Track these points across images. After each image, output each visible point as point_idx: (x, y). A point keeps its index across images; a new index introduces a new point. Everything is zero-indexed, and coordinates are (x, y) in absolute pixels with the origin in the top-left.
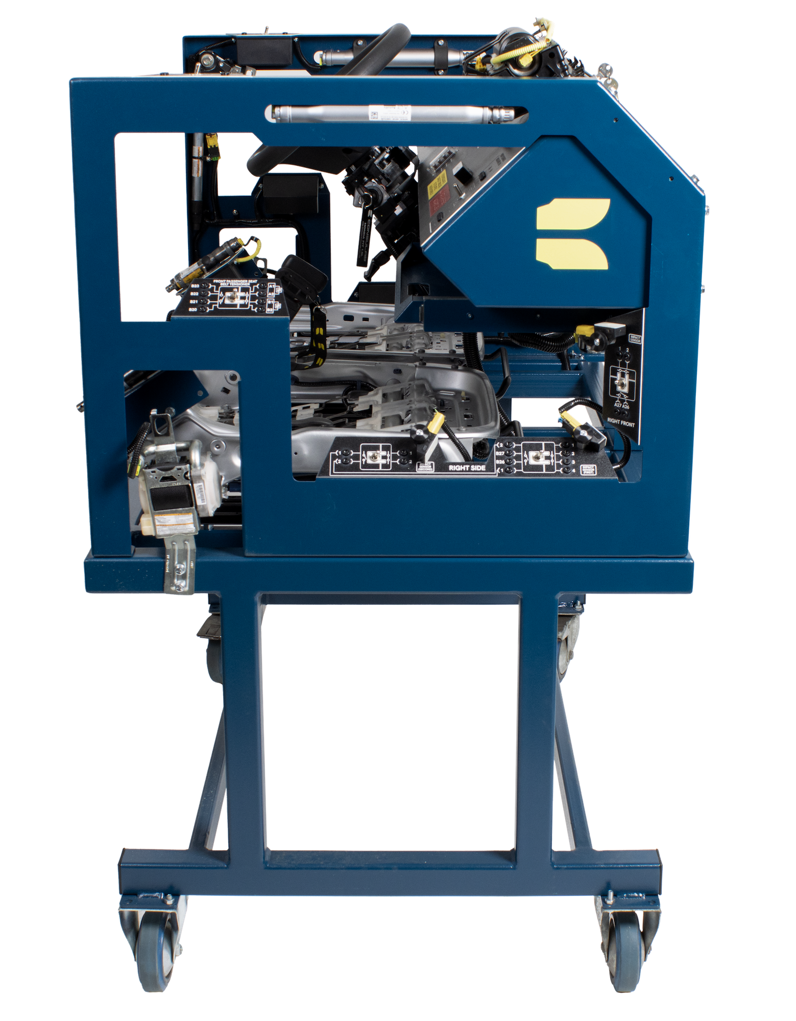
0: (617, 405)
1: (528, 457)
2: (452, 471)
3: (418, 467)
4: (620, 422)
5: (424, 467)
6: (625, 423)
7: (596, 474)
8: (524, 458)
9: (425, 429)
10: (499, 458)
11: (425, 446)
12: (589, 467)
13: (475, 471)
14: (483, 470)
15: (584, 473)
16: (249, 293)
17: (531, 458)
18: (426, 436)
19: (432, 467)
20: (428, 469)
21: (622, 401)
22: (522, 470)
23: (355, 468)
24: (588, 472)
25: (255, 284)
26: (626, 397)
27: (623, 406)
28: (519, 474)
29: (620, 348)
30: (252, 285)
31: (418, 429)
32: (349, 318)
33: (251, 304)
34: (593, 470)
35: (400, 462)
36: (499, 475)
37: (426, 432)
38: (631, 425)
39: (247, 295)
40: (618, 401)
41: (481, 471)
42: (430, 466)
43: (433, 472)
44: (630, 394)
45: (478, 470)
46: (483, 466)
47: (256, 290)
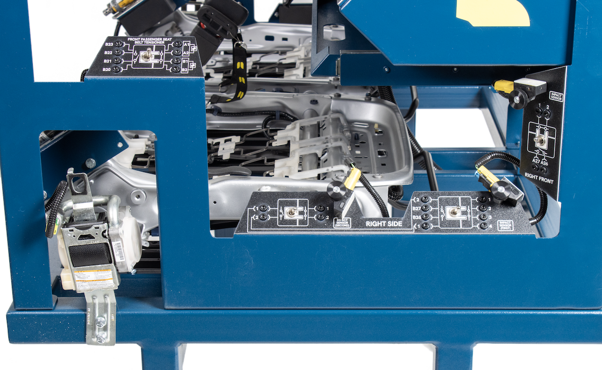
0: (535, 161)
1: (445, 213)
2: (369, 227)
3: (335, 223)
4: (538, 178)
5: (341, 223)
6: (543, 179)
7: (513, 230)
8: (441, 213)
9: (342, 186)
10: (415, 213)
11: (342, 204)
12: (506, 223)
13: (392, 227)
14: (399, 226)
15: (501, 228)
16: (163, 52)
17: (448, 213)
18: (343, 193)
19: (349, 223)
20: (344, 225)
21: (541, 158)
22: (439, 226)
23: (272, 224)
24: (505, 228)
25: (170, 42)
26: (544, 154)
27: (542, 163)
28: (436, 230)
29: (540, 104)
30: (166, 43)
31: (334, 186)
32: (270, 38)
33: (165, 63)
34: (510, 225)
35: (317, 217)
36: (416, 231)
37: (344, 189)
38: (549, 181)
39: (162, 54)
40: (536, 157)
41: (398, 227)
42: (347, 222)
43: (349, 228)
44: (549, 151)
45: (395, 225)
46: (399, 222)
47: (171, 48)
